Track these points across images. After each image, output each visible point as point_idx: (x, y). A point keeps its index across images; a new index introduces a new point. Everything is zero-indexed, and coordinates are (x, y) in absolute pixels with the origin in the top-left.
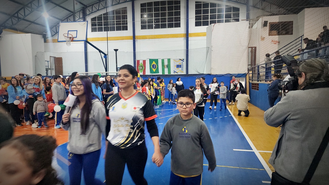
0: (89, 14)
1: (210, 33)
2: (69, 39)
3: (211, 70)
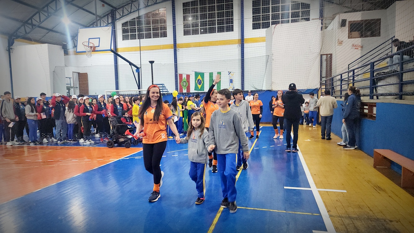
0: (120, 18)
1: (270, 37)
2: (90, 49)
3: (271, 85)
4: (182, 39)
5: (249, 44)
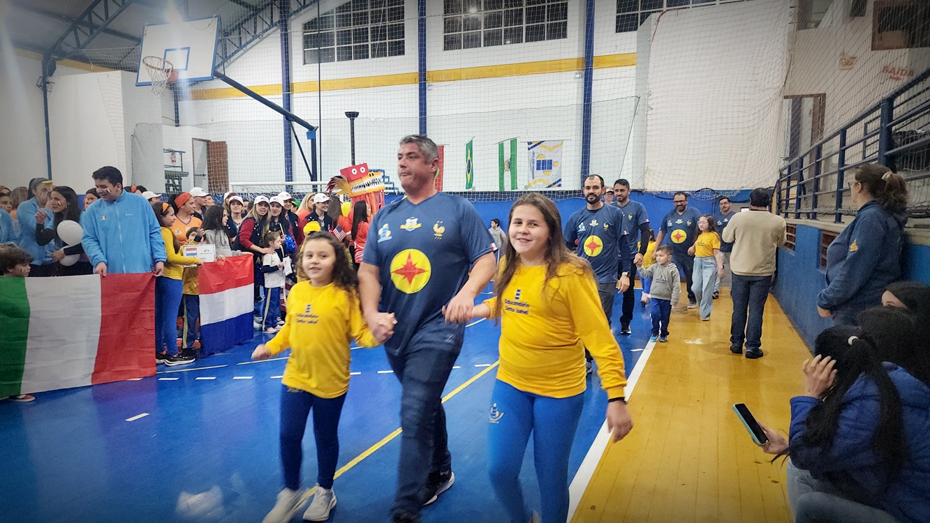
0: (298, 11)
1: (645, 46)
2: (163, 77)
3: (643, 177)
4: (439, 59)
5: (604, 70)
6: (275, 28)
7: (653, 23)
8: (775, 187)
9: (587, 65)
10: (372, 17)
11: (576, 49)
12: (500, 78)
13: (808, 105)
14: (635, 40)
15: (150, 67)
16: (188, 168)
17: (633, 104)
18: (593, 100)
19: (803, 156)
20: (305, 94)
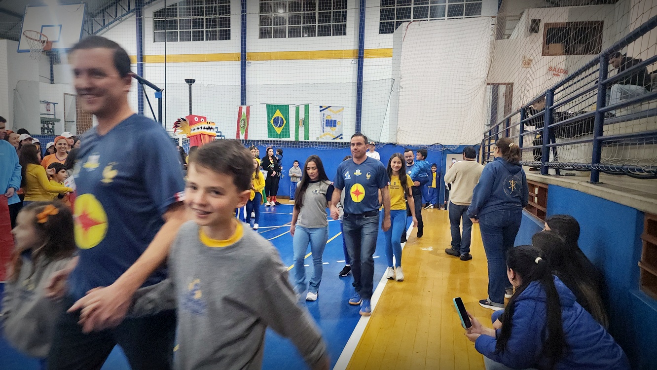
0: (149, 2)
1: (398, 44)
2: (40, 47)
3: (396, 134)
4: (256, 44)
5: (372, 59)
6: (131, 14)
7: (403, 29)
8: (481, 144)
9: (360, 55)
10: (206, 11)
11: (352, 44)
12: (299, 61)
13: (502, 90)
14: (392, 40)
15: (29, 38)
16: (60, 115)
17: (390, 84)
18: (364, 80)
19: (499, 124)
20: (154, 64)
